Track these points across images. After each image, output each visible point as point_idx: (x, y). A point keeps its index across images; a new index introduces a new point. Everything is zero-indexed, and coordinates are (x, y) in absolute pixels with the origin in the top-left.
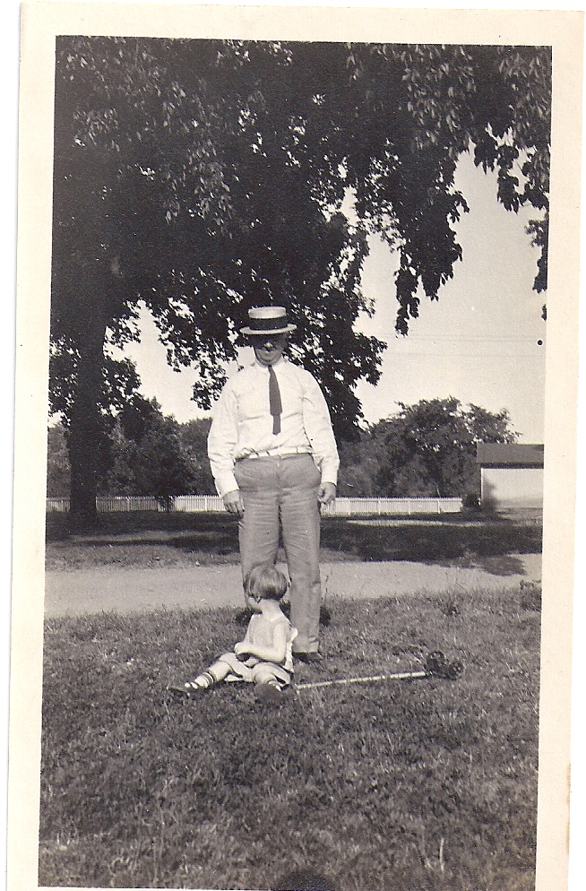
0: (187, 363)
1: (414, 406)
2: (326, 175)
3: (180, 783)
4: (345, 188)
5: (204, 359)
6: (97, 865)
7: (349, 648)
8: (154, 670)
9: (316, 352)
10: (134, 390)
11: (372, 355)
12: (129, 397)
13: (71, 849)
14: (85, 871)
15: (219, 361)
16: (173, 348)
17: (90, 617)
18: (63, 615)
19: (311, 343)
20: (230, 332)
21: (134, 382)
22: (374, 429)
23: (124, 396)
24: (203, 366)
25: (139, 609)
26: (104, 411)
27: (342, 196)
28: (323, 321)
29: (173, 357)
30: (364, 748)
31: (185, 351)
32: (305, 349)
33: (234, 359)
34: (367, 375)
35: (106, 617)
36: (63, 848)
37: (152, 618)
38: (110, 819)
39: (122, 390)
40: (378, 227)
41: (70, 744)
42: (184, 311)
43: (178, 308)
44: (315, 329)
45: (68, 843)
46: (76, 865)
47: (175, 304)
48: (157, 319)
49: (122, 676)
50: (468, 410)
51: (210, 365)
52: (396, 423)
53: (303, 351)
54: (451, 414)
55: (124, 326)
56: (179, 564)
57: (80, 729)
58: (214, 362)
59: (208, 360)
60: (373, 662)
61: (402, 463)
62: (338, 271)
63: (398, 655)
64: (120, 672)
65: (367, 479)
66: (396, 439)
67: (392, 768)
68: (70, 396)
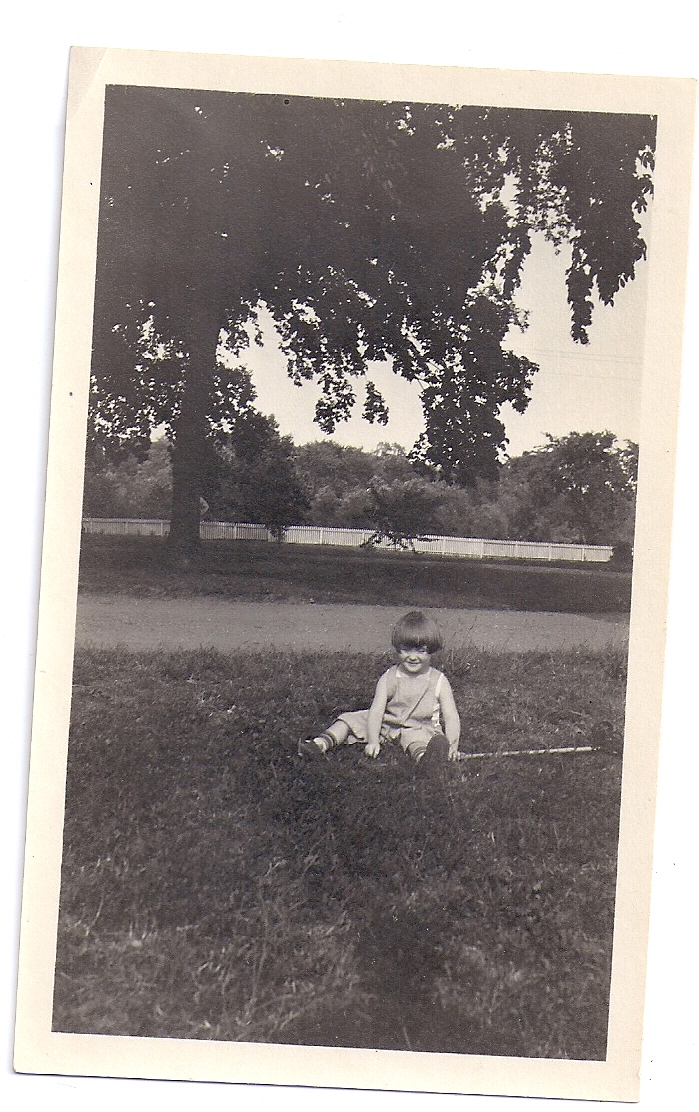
0: (308, 376)
1: (564, 438)
2: (484, 158)
3: (287, 867)
4: (505, 175)
5: (329, 372)
6: (179, 972)
7: (495, 711)
8: (260, 721)
9: (456, 370)
10: (249, 403)
11: (522, 377)
12: (242, 410)
13: (145, 947)
14: (163, 979)
15: (346, 375)
16: (295, 358)
17: (185, 654)
18: (154, 648)
19: (451, 359)
20: (360, 342)
21: (248, 394)
22: (515, 463)
23: (236, 409)
24: (328, 380)
25: (243, 647)
26: (214, 426)
27: (501, 184)
28: (468, 334)
29: (295, 368)
30: (522, 841)
31: (308, 362)
32: (444, 365)
33: (363, 373)
34: (514, 401)
35: (204, 654)
36: (137, 943)
37: (258, 658)
38: (199, 909)
39: (235, 402)
40: (542, 225)
41: (153, 808)
42: (310, 315)
43: (302, 311)
44: (458, 343)
45: (143, 936)
46: (152, 967)
47: (299, 307)
48: (278, 323)
49: (221, 727)
50: (624, 446)
51: (336, 379)
52: (542, 457)
53: (442, 368)
54: (605, 450)
55: (241, 329)
56: (292, 599)
57: (167, 788)
58: (340, 377)
59: (333, 373)
60: (526, 731)
61: (544, 503)
62: (493, 270)
63: (556, 723)
64: (219, 721)
65: (504, 520)
66: (539, 477)
67: (556, 868)
68: (176, 405)
